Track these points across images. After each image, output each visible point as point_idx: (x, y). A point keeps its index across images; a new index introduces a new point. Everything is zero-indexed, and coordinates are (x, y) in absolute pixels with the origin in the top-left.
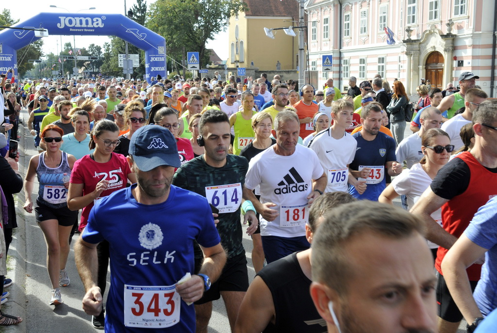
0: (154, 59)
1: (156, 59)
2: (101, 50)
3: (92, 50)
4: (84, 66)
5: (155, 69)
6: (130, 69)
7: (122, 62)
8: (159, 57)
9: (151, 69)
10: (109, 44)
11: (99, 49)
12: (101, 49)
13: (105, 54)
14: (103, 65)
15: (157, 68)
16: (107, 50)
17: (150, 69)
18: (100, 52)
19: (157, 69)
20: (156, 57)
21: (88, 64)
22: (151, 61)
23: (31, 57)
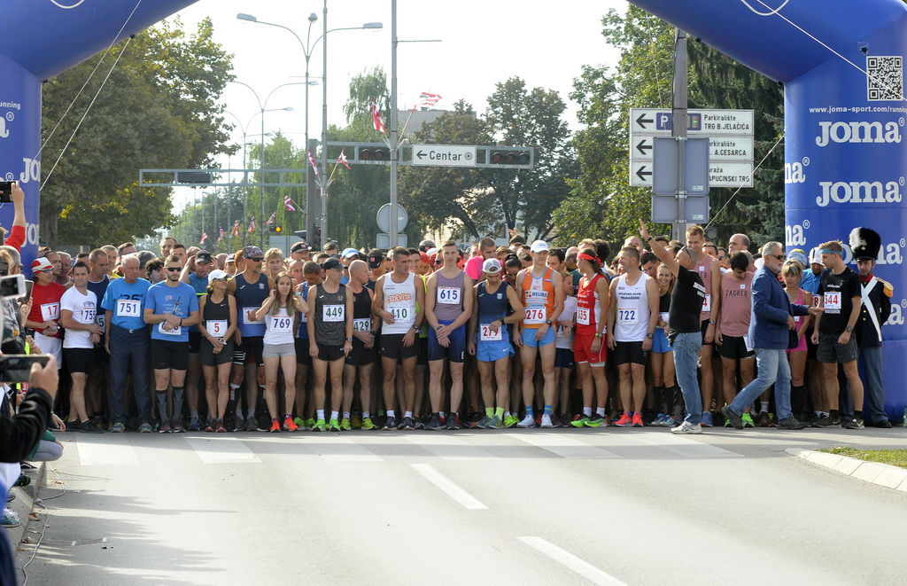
0: (841, 132)
1: (852, 132)
2: (562, 117)
3: (507, 117)
4: (457, 211)
5: (841, 192)
6: (692, 197)
7: (649, 153)
8: (869, 118)
9: (820, 192)
10: (608, 75)
11: (547, 107)
12: (561, 107)
13: (581, 136)
14: (565, 204)
15: (856, 185)
16: (591, 116)
17: (809, 190)
18: (553, 131)
19: (853, 192)
20: (848, 118)
21: (483, 203)
22: (821, 142)
23: (154, 158)
